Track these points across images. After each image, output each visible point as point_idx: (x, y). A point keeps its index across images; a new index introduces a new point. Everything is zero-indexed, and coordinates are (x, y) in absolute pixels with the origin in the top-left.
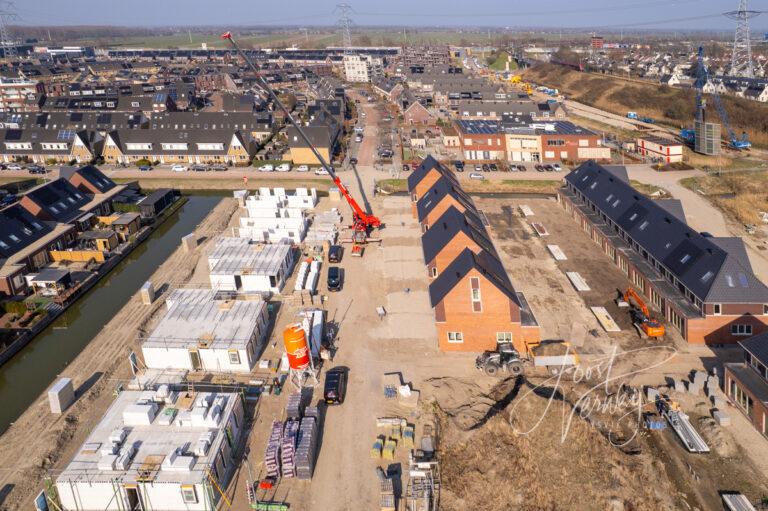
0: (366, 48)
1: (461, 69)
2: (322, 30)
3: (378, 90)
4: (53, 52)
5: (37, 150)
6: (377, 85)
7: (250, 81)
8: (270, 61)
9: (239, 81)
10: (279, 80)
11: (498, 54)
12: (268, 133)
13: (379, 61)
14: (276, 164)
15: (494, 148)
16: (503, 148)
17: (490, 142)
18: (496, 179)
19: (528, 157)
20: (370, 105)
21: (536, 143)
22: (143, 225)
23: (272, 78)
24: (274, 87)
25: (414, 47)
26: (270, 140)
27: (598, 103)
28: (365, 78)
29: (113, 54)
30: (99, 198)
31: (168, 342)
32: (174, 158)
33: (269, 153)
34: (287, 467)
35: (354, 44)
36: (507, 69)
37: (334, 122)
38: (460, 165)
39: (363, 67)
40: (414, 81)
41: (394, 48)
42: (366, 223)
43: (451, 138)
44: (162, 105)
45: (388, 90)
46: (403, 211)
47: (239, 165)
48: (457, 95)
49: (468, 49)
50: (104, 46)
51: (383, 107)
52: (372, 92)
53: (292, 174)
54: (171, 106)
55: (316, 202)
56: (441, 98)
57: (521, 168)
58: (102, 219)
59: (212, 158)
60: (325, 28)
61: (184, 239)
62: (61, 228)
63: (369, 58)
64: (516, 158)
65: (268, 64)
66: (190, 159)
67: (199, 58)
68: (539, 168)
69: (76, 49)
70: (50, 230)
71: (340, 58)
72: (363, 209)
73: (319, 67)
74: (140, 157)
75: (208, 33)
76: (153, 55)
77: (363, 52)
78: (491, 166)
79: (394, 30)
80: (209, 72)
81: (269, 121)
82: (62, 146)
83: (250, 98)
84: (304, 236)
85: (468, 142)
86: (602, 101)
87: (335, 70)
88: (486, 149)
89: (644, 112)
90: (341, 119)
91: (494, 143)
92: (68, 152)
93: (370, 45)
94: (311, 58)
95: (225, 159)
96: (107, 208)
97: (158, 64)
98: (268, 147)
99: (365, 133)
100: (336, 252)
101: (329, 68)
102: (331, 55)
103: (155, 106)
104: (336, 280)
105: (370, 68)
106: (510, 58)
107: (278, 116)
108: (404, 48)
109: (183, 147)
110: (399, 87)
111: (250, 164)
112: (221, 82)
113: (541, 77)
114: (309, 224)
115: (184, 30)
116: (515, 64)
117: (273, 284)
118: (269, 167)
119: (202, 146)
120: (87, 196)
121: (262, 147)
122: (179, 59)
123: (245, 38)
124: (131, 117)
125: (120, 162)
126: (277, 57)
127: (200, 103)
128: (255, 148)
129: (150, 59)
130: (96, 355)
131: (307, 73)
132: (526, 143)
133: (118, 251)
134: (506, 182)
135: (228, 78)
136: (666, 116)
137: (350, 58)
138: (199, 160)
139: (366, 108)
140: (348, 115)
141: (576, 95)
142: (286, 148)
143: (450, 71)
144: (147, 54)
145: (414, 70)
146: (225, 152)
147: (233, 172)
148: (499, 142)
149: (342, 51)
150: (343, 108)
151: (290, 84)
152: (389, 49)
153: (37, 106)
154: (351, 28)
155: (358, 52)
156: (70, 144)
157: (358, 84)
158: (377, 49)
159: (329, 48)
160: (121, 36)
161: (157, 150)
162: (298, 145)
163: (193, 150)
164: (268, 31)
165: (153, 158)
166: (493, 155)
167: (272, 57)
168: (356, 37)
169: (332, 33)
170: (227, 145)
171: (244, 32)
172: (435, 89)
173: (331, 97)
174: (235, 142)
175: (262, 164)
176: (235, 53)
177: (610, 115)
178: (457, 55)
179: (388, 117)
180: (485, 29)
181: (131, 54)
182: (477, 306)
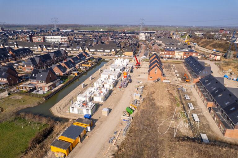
0: (146, 31)
1: (172, 38)
2: (134, 26)
3: (148, 42)
4: (65, 31)
5: (72, 50)
6: (147, 41)
7: (115, 38)
8: (119, 34)
9: (112, 39)
10: (122, 39)
11: (186, 34)
12: (119, 50)
13: (149, 35)
14: (121, 55)
15: (172, 54)
16: (174, 54)
17: (171, 53)
18: (170, 60)
19: (179, 57)
20: (144, 45)
21: (182, 54)
22: (96, 63)
23: (120, 38)
24: (120, 40)
25: (160, 31)
26: (120, 51)
27: (207, 47)
28: (144, 39)
29: (79, 31)
30: (87, 58)
31: (105, 74)
32: (100, 53)
33: (119, 53)
34: (123, 86)
35: (143, 30)
36: (186, 38)
37: (135, 48)
38: (162, 58)
39: (144, 36)
40: (158, 40)
41: (154, 32)
42: (138, 64)
43: (162, 52)
44: (95, 43)
45: (150, 42)
46: (147, 64)
47: (113, 55)
48: (167, 43)
49: (177, 32)
50: (76, 30)
51: (147, 46)
52: (146, 43)
53: (124, 57)
54: (97, 43)
55: (129, 61)
56: (163, 44)
57: (177, 59)
58: (89, 61)
59: (107, 53)
60: (135, 25)
61: (105, 64)
62: (83, 61)
63: (147, 34)
64: (177, 57)
65: (119, 35)
66: (103, 53)
67: (101, 33)
68: (181, 59)
69: (70, 30)
70: (81, 61)
71: (138, 34)
72: (139, 62)
73: (132, 36)
74: (93, 53)
75: (102, 26)
76: (89, 32)
77: (146, 32)
78: (169, 58)
79: (156, 26)
80: (104, 36)
81: (120, 47)
82: (77, 49)
83: (115, 42)
84: (126, 66)
85: (166, 53)
87: (136, 37)
88: (170, 54)
89: (218, 49)
90: (136, 47)
92: (78, 51)
93: (148, 31)
94: (130, 34)
95: (110, 54)
96: (89, 59)
97: (91, 34)
98: (119, 52)
99: (142, 51)
100: (132, 68)
101: (135, 36)
102: (136, 33)
103: (94, 43)
104: (132, 71)
105: (146, 36)
106: (188, 35)
107: (122, 47)
108: (157, 31)
109: (102, 51)
110: (153, 41)
111: (115, 55)
112: (108, 39)
113: (194, 40)
114: (127, 64)
115: (95, 26)
116: (189, 37)
117: (121, 71)
118: (119, 56)
119: (106, 51)
120: (86, 58)
121: (118, 52)
122: (95, 33)
123: (112, 28)
124: (90, 45)
125: (90, 52)
126: (121, 33)
127: (103, 43)
128: (117, 52)
129: (88, 33)
130: (94, 75)
131: (130, 37)
132: (180, 54)
133: (93, 66)
134: (172, 61)
135: (110, 38)
136: (224, 50)
137: (141, 33)
138: (105, 54)
139: (143, 46)
140: (138, 47)
141: (202, 45)
142: (123, 52)
143: (168, 38)
144: (87, 32)
145: (158, 37)
146: (110, 52)
147: (111, 56)
148: (173, 53)
149: (139, 32)
150: (137, 45)
151: (125, 40)
152: (153, 32)
153: (69, 42)
154: (143, 26)
155: (144, 32)
156: (79, 49)
157: (142, 41)
158: (149, 32)
159: (136, 31)
160: (79, 27)
161: (96, 51)
162: (127, 51)
163: (104, 51)
164: (119, 26)
165: (95, 53)
166: (171, 56)
167: (120, 33)
168: (144, 28)
169: (137, 27)
170: (111, 51)
171: (111, 26)
172: (162, 42)
173: (135, 42)
174: (113, 50)
175: (118, 55)
176: (110, 32)
177: (207, 50)
178: (173, 34)
179: (148, 47)
180: (185, 27)
181: (83, 31)
182: (156, 73)
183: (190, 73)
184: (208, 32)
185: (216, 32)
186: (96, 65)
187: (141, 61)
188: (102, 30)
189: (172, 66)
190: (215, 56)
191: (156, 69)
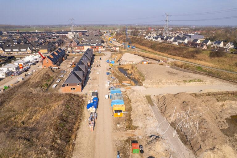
17: (81, 48)
44: (16, 44)
47: (29, 53)
48: (87, 40)
54: (18, 43)
59: (24, 52)
63: (75, 33)
66: (19, 53)
74: (8, 52)
84: (33, 61)
95: (26, 52)
105: (74, 35)
109: (18, 50)
111: (31, 53)
119: (22, 50)
122: (28, 34)
124: (8, 45)
125: (4, 53)
132: (88, 48)
137: (70, 33)
138: (21, 53)
147: (27, 54)
148: (83, 48)
151: (53, 40)
161: (12, 51)
163: (20, 51)
167: (54, 33)
170: (27, 50)
182: (47, 62)
188: (36, 31)
191: (47, 59)
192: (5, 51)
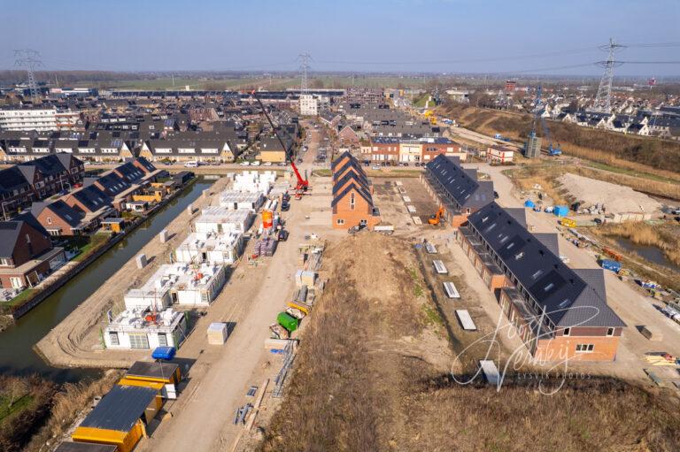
0: (318, 90)
1: (388, 106)
2: (283, 75)
3: (323, 120)
4: (67, 93)
5: (98, 153)
6: (323, 116)
7: (230, 113)
8: (242, 100)
9: (221, 113)
10: (250, 113)
11: (425, 94)
12: (245, 145)
13: (327, 99)
14: (251, 161)
15: (391, 153)
16: (397, 153)
17: (389, 149)
18: (387, 170)
19: (412, 159)
20: (316, 131)
21: (418, 150)
22: (176, 188)
23: (243, 112)
24: (246, 118)
25: (356, 88)
26: (246, 149)
27: (479, 129)
28: (314, 112)
29: (116, 94)
30: (149, 175)
31: (207, 221)
32: (186, 158)
33: (246, 155)
34: (263, 252)
35: (310, 87)
36: (427, 107)
37: (290, 138)
38: (367, 163)
39: (314, 104)
40: (351, 114)
41: (341, 90)
42: (303, 186)
43: (366, 148)
44: (171, 128)
45: (330, 120)
46: (327, 183)
47: (227, 162)
48: (378, 122)
49: (401, 91)
50: (104, 88)
51: (324, 130)
52: (318, 122)
53: (261, 167)
54: (176, 128)
55: (276, 179)
56: (367, 125)
57: (406, 164)
58: (153, 184)
59: (210, 158)
60: (286, 73)
61: (204, 192)
62: (134, 187)
63: (320, 97)
64: (405, 159)
65: (241, 102)
66: (196, 159)
67: (185, 98)
68: (417, 164)
69: (85, 90)
70: (130, 187)
71: (297, 98)
72: (304, 179)
73: (280, 104)
74: (164, 158)
75: (187, 77)
76: (148, 94)
77: (316, 93)
78: (388, 163)
79: (345, 75)
80: (197, 107)
81: (246, 138)
82: (114, 151)
83: (231, 124)
84: (268, 193)
85: (376, 149)
86: (482, 128)
87: (292, 107)
88: (386, 153)
89: (506, 134)
90: (294, 136)
91: (392, 150)
92: (118, 154)
93: (322, 87)
94: (273, 98)
95: (218, 159)
96: (155, 179)
97: (155, 102)
98: (245, 153)
99: (309, 146)
100: (287, 198)
101: (288, 105)
102: (290, 95)
103: (166, 128)
104: (285, 207)
105: (319, 104)
106: (430, 98)
107: (252, 136)
108: (348, 89)
109: (192, 151)
110: (339, 117)
111: (234, 162)
112: (208, 114)
113: (447, 112)
114: (272, 188)
115: (164, 75)
116: (433, 102)
117: (253, 207)
118: (247, 163)
119: (204, 151)
120: (144, 174)
121: (242, 152)
122: (168, 98)
123: (220, 82)
124: (153, 134)
125: (156, 156)
126: (247, 97)
127: (194, 128)
128: (237, 153)
129: (146, 98)
130: (175, 226)
131: (272, 107)
132: (413, 150)
133: (167, 197)
134: (395, 171)
135: (213, 111)
136: (520, 136)
137: (305, 96)
138: (201, 159)
139: (312, 132)
140: (300, 135)
141: (467, 123)
142: (257, 153)
143: (380, 107)
144: (143, 94)
145: (352, 106)
146: (219, 154)
147: (224, 166)
148: (395, 149)
149: (299, 93)
150: (296, 131)
151: (258, 116)
152: (338, 90)
153: (84, 128)
154: (308, 73)
155: (311, 93)
156: (119, 149)
157: (309, 117)
158: (327, 90)
159: (289, 90)
160: (116, 81)
161: (175, 153)
162: (266, 149)
163: (198, 153)
164: (237, 76)
165: (172, 158)
166: (390, 157)
167: (243, 97)
168: (312, 82)
169: (292, 77)
170: (220, 150)
171: (216, 77)
172: (365, 119)
173: (289, 123)
174: (226, 147)
175: (241, 161)
176: (213, 93)
177: (481, 136)
178: (392, 96)
179: (326, 136)
180: (422, 75)
181: (130, 94)
182: (353, 207)
183: (443, 200)
184: (480, 89)
185: (497, 87)
186: (177, 195)
187: (309, 175)
188: (188, 89)
189: (396, 185)
190: (502, 153)
191: (353, 195)
192: (154, 153)
